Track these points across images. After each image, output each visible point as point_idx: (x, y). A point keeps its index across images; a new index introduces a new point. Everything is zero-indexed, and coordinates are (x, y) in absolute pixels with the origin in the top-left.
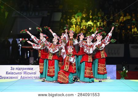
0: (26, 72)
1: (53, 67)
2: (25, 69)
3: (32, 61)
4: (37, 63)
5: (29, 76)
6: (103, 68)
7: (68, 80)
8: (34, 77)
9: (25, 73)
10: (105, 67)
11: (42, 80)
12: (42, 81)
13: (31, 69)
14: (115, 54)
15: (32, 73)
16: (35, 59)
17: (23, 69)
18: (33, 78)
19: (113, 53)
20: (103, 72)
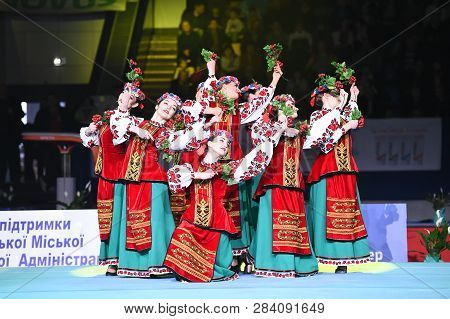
0: (40, 237)
1: (146, 213)
2: (39, 225)
3: (66, 194)
4: (86, 202)
5: (56, 252)
6: (349, 215)
7: (211, 266)
8: (76, 258)
9: (37, 242)
10: (358, 213)
11: (105, 268)
12: (108, 274)
13: (62, 225)
14: (403, 159)
15: (66, 242)
16: (79, 186)
17: (31, 226)
18: (69, 260)
19: (397, 156)
20: (348, 231)
